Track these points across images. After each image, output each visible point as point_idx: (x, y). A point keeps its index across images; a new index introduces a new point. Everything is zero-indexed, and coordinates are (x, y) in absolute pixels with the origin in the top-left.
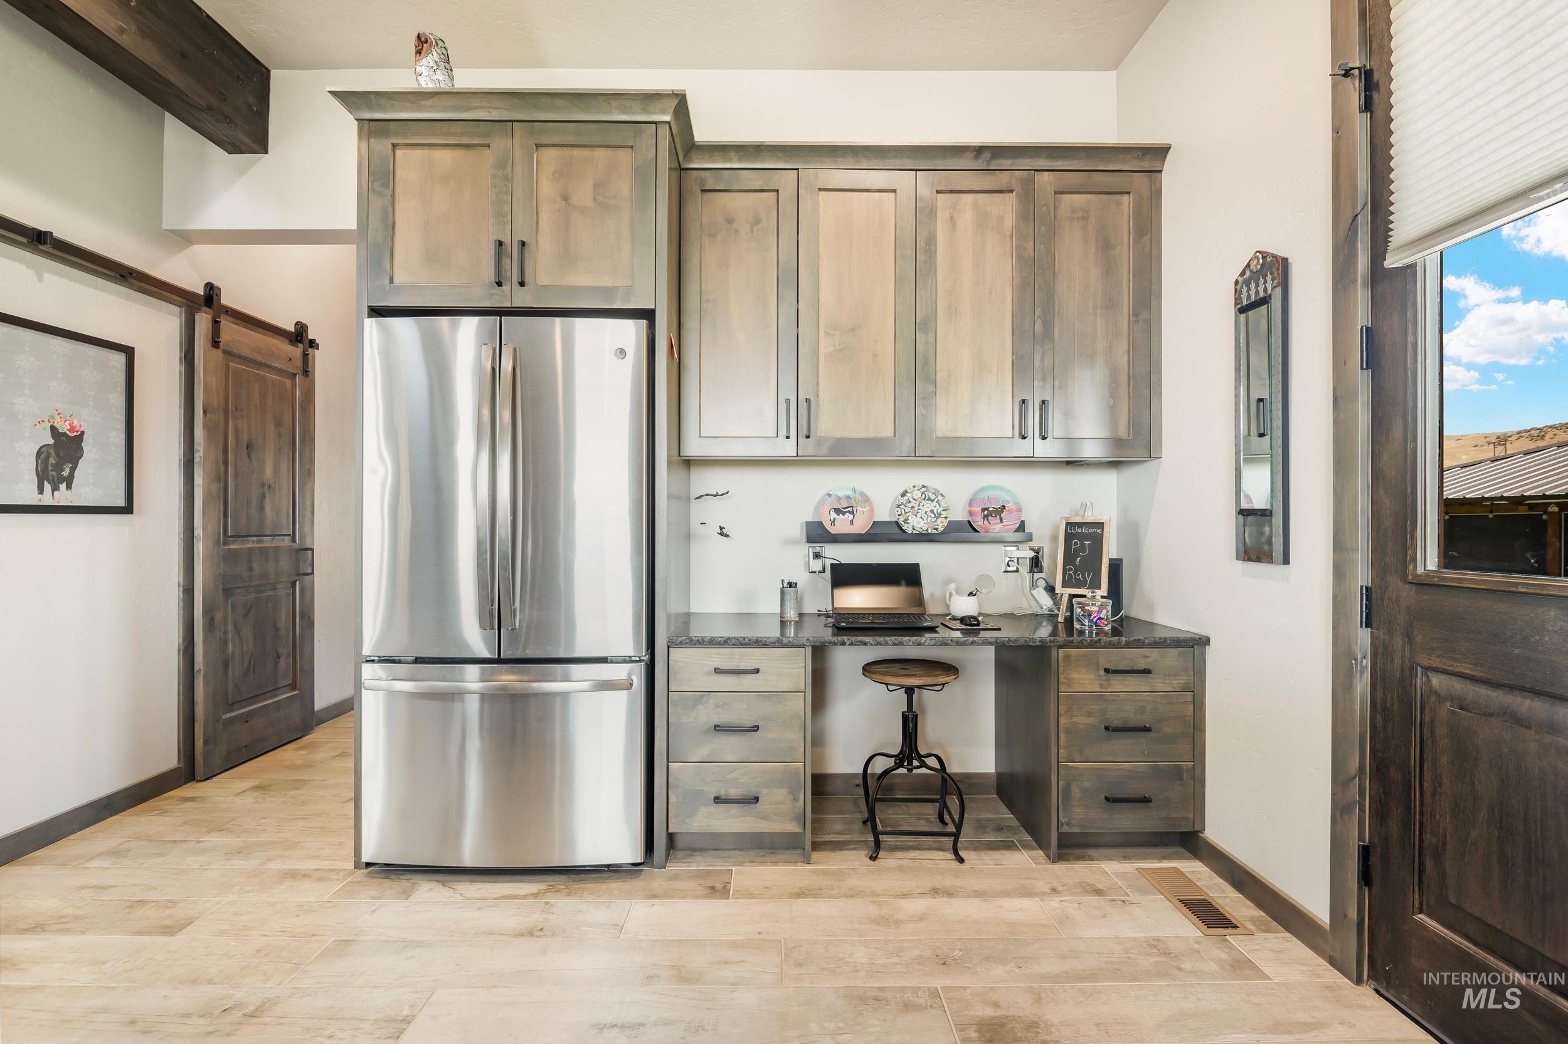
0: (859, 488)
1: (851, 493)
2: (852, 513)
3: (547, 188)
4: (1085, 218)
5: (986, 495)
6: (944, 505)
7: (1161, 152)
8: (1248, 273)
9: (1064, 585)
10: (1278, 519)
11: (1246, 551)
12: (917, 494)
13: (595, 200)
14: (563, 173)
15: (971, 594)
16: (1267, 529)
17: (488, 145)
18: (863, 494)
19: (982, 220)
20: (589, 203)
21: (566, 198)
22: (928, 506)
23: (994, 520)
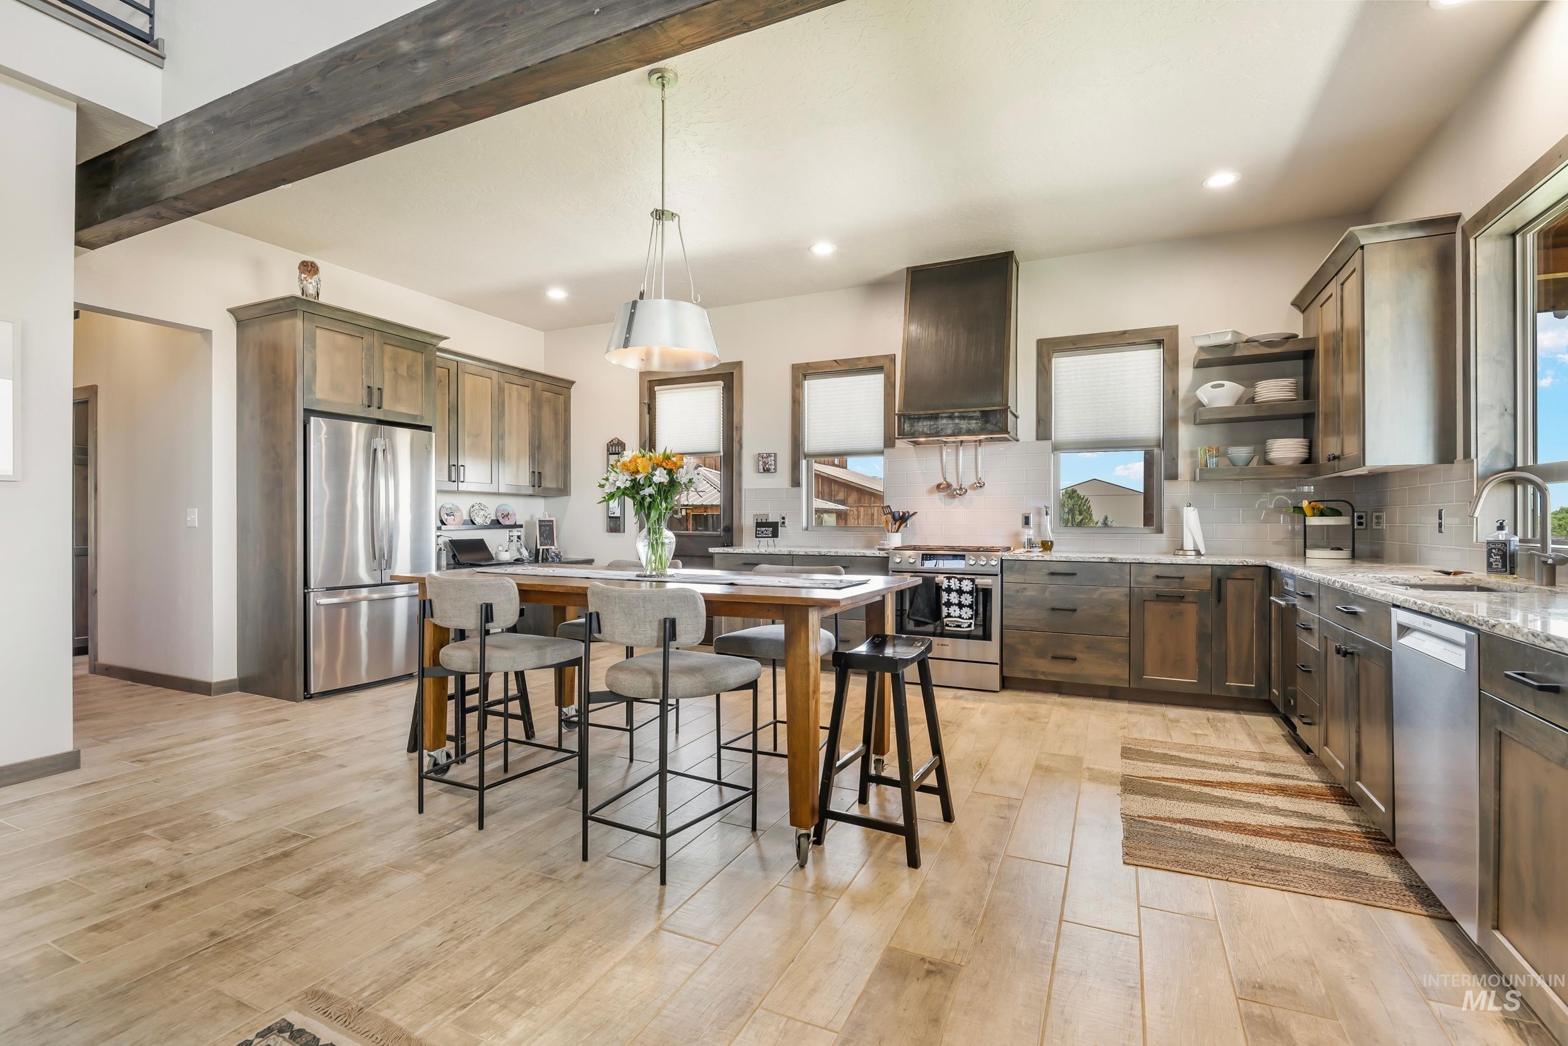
0: (455, 504)
1: (451, 506)
2: (453, 515)
3: (387, 364)
4: (550, 402)
5: (503, 508)
6: (488, 512)
7: (573, 383)
8: (612, 443)
9: (541, 545)
10: (622, 520)
11: (611, 529)
12: (477, 507)
13: (408, 373)
14: (394, 359)
15: (506, 551)
16: (618, 523)
17: (362, 338)
18: (456, 507)
19: (519, 395)
20: (405, 375)
21: (395, 370)
22: (482, 513)
23: (506, 519)
